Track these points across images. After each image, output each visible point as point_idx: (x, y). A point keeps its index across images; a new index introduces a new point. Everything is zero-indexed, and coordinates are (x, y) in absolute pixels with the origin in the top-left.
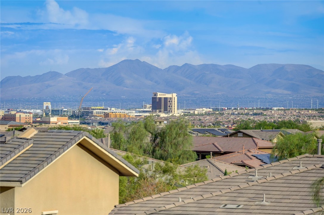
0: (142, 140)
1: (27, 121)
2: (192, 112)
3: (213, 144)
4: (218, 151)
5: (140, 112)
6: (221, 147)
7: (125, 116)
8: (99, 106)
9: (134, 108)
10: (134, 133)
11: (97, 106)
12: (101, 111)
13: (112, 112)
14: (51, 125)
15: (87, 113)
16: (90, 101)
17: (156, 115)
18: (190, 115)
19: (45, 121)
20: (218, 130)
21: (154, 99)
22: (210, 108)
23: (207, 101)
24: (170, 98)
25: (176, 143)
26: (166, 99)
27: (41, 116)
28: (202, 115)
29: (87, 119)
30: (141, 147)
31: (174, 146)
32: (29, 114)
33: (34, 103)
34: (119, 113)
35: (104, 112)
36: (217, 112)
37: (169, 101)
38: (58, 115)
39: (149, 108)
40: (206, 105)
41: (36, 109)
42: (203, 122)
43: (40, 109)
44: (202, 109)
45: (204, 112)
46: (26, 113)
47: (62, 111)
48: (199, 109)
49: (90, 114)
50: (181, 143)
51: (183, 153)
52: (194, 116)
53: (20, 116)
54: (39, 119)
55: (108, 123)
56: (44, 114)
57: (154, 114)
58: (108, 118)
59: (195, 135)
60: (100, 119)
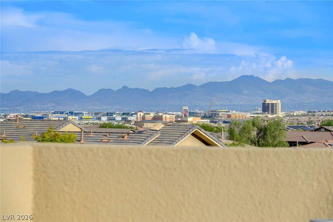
0: (249, 134)
1: (171, 121)
2: (291, 114)
3: (302, 136)
4: (306, 141)
5: (254, 114)
6: (308, 138)
7: (242, 117)
8: (224, 110)
9: (250, 111)
10: (244, 128)
11: (222, 110)
12: (225, 113)
13: (233, 114)
14: (188, 123)
15: (215, 115)
16: (217, 105)
17: (266, 116)
18: (290, 116)
19: (184, 120)
20: (308, 127)
21: (264, 104)
22: (305, 111)
23: (303, 106)
24: (276, 103)
25: (274, 136)
26: (272, 104)
27: (181, 117)
28: (299, 116)
29: (215, 119)
30: (249, 138)
31: (273, 138)
32: (172, 116)
33: (176, 107)
34: (238, 115)
35: (227, 114)
36: (311, 114)
37: (275, 106)
38: (194, 116)
39: (260, 110)
40: (302, 109)
41: (178, 112)
42: (299, 121)
43: (181, 112)
44: (299, 112)
45: (301, 113)
46: (170, 114)
47: (196, 113)
48: (297, 112)
49: (217, 116)
50: (277, 136)
51: (279, 143)
52: (293, 117)
53: (166, 117)
54: (179, 119)
55: (230, 122)
56: (184, 115)
57: (264, 116)
58: (230, 118)
59: (291, 130)
60: (224, 119)
